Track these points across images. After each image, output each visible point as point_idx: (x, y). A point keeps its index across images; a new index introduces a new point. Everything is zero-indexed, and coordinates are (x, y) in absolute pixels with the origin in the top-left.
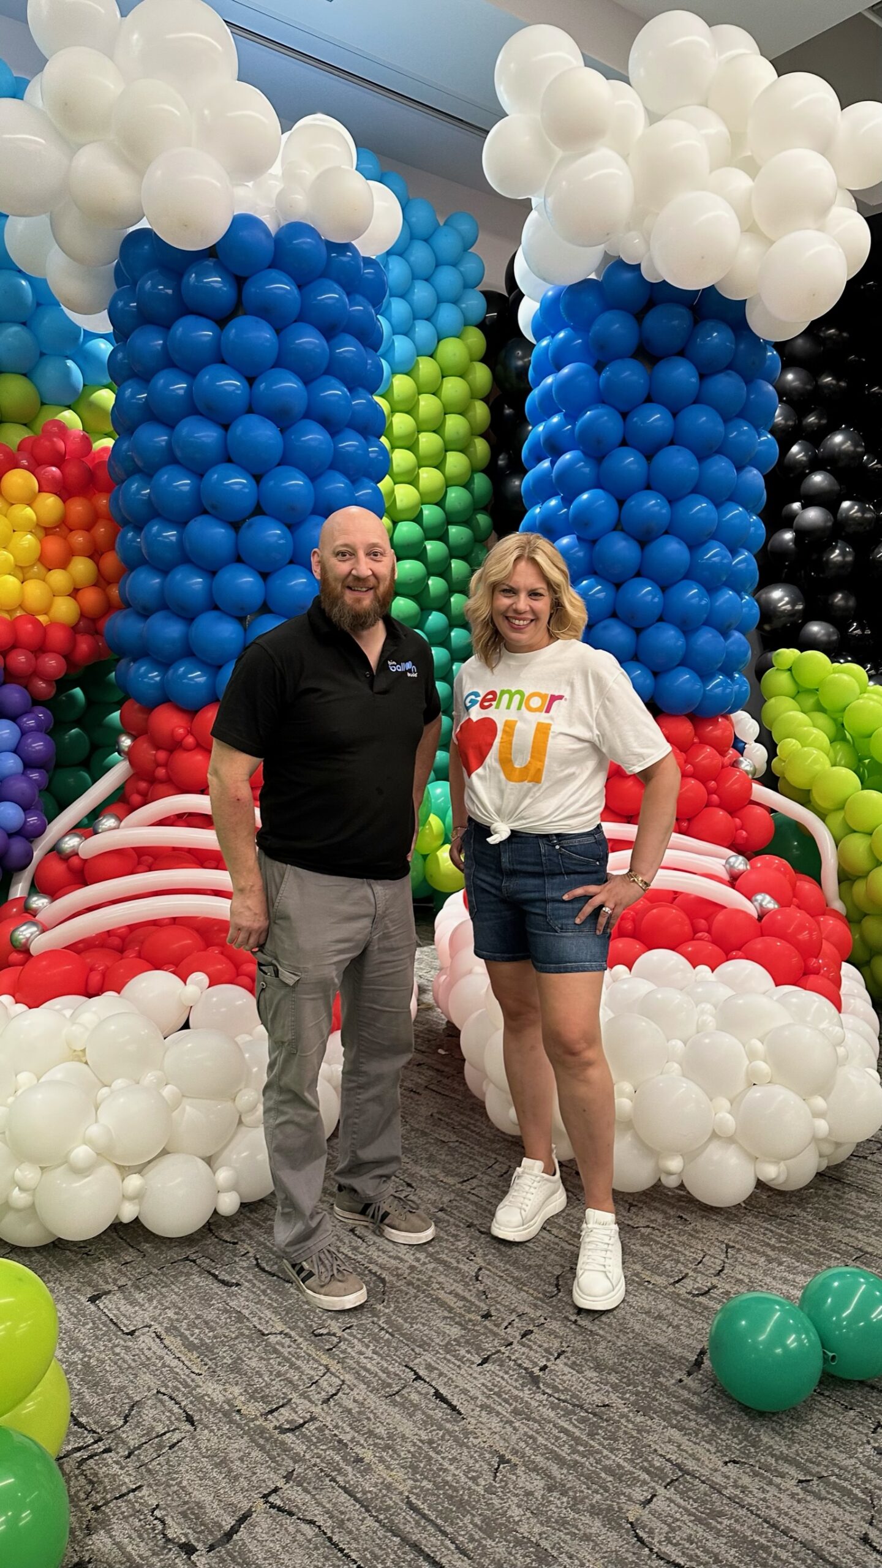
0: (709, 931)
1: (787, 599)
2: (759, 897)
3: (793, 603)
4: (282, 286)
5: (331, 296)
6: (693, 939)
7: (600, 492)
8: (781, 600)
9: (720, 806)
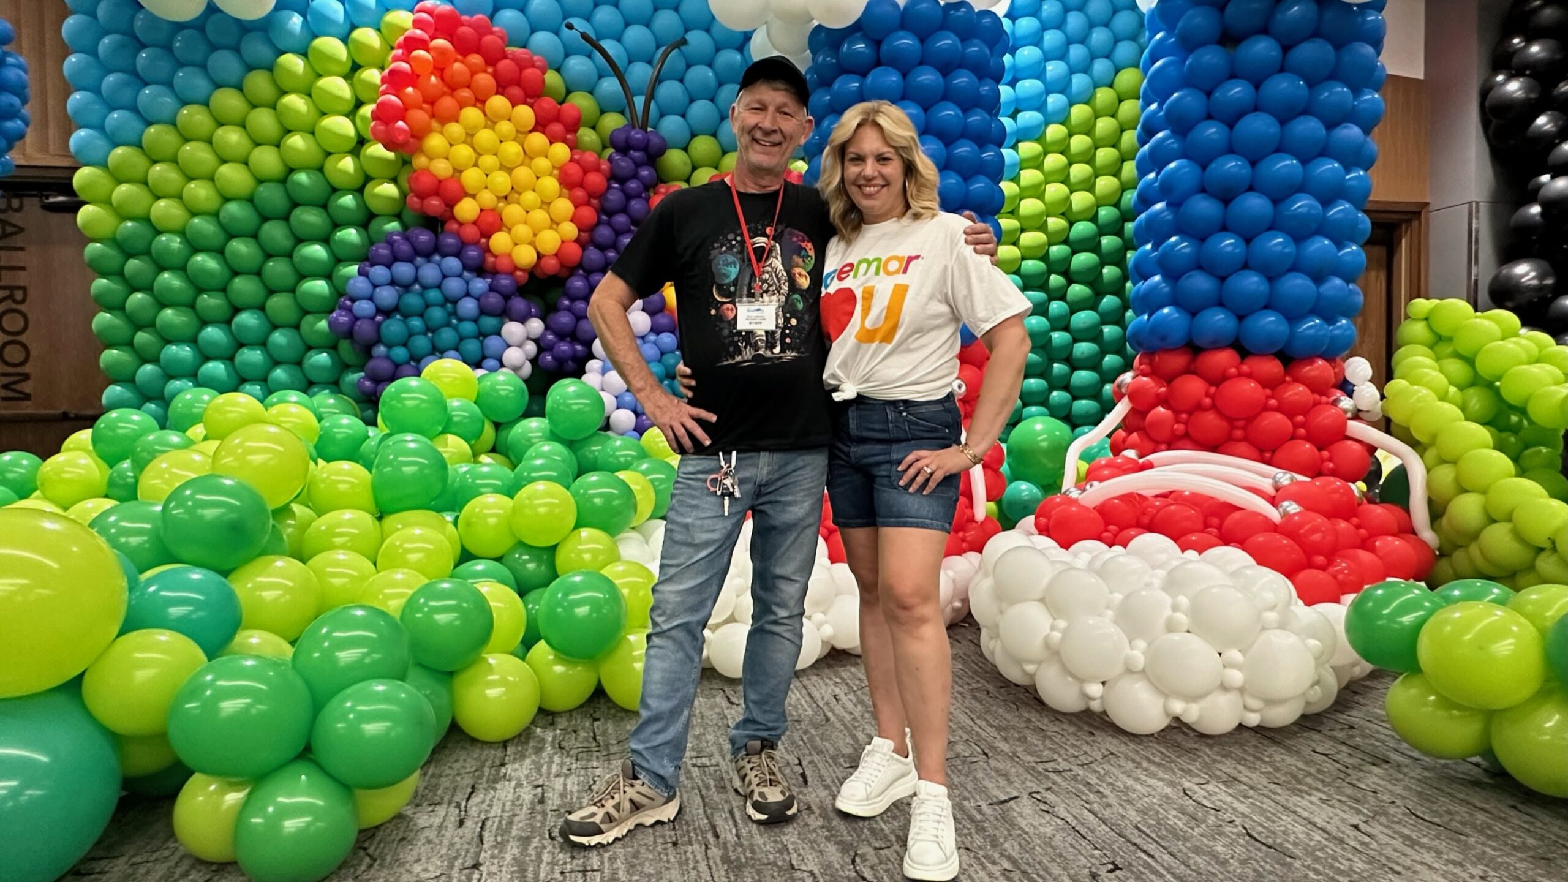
0: (1219, 528)
1: (1533, 274)
2: (1285, 504)
3: (1541, 277)
4: (906, 42)
5: (946, 42)
6: (1202, 531)
7: (1183, 161)
8: (1527, 274)
9: (1308, 438)
